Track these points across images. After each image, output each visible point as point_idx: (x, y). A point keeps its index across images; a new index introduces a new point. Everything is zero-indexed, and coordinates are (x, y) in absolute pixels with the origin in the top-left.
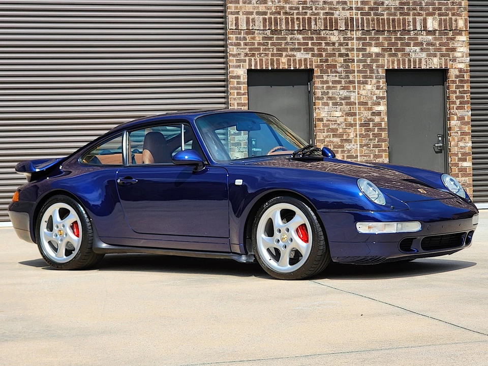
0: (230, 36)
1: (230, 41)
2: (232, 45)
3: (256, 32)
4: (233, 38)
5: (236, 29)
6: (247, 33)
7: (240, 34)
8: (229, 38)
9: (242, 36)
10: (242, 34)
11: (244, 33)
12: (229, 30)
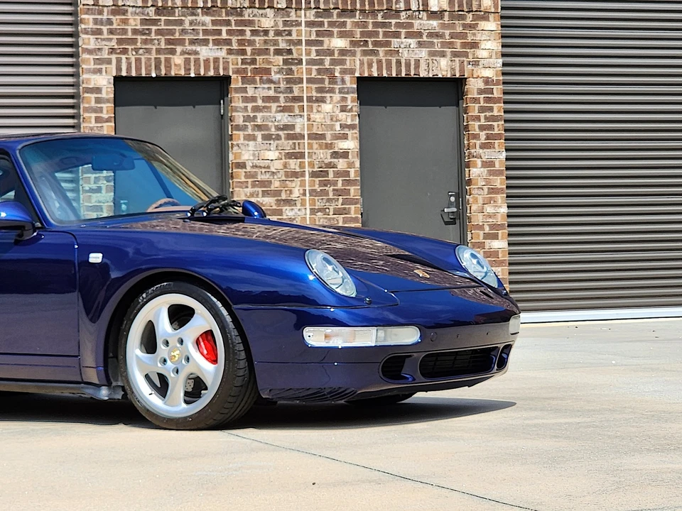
0: (83, 16)
1: (83, 26)
2: (87, 33)
3: (130, 10)
4: (88, 21)
5: (93, 5)
6: (114, 13)
7: (101, 13)
8: (82, 21)
9: (105, 17)
10: (105, 13)
11: (108, 12)
12: (81, 6)
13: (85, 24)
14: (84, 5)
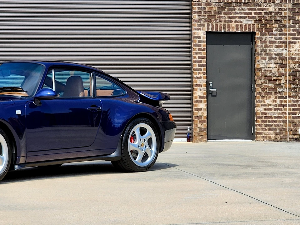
0: (193, 6)
1: (193, 10)
2: (195, 13)
3: (213, 4)
4: (196, 8)
5: (198, 2)
6: (207, 5)
7: (201, 5)
8: (193, 8)
9: (203, 6)
10: (203, 5)
11: (204, 4)
12: (193, 2)
13: (194, 9)
14: (194, 2)
